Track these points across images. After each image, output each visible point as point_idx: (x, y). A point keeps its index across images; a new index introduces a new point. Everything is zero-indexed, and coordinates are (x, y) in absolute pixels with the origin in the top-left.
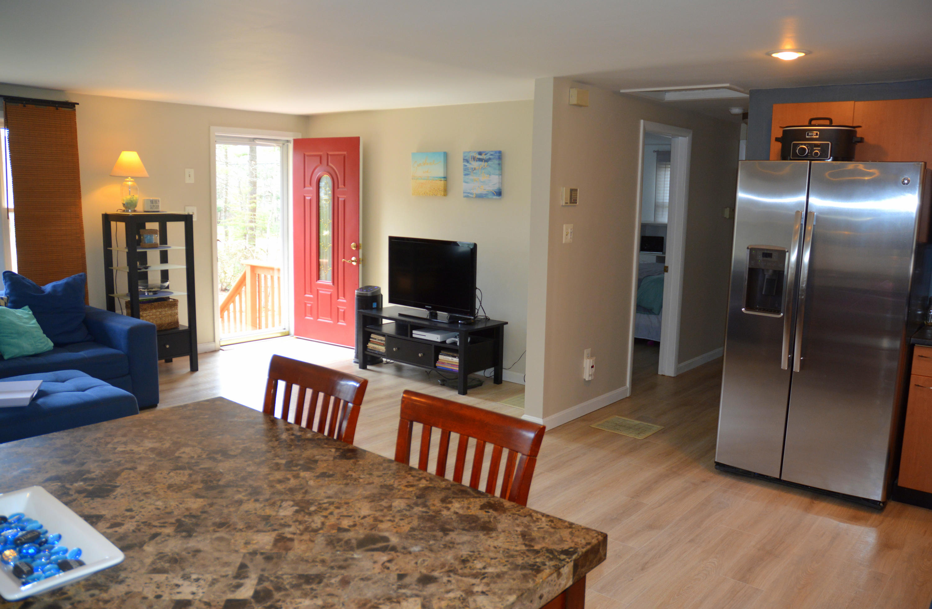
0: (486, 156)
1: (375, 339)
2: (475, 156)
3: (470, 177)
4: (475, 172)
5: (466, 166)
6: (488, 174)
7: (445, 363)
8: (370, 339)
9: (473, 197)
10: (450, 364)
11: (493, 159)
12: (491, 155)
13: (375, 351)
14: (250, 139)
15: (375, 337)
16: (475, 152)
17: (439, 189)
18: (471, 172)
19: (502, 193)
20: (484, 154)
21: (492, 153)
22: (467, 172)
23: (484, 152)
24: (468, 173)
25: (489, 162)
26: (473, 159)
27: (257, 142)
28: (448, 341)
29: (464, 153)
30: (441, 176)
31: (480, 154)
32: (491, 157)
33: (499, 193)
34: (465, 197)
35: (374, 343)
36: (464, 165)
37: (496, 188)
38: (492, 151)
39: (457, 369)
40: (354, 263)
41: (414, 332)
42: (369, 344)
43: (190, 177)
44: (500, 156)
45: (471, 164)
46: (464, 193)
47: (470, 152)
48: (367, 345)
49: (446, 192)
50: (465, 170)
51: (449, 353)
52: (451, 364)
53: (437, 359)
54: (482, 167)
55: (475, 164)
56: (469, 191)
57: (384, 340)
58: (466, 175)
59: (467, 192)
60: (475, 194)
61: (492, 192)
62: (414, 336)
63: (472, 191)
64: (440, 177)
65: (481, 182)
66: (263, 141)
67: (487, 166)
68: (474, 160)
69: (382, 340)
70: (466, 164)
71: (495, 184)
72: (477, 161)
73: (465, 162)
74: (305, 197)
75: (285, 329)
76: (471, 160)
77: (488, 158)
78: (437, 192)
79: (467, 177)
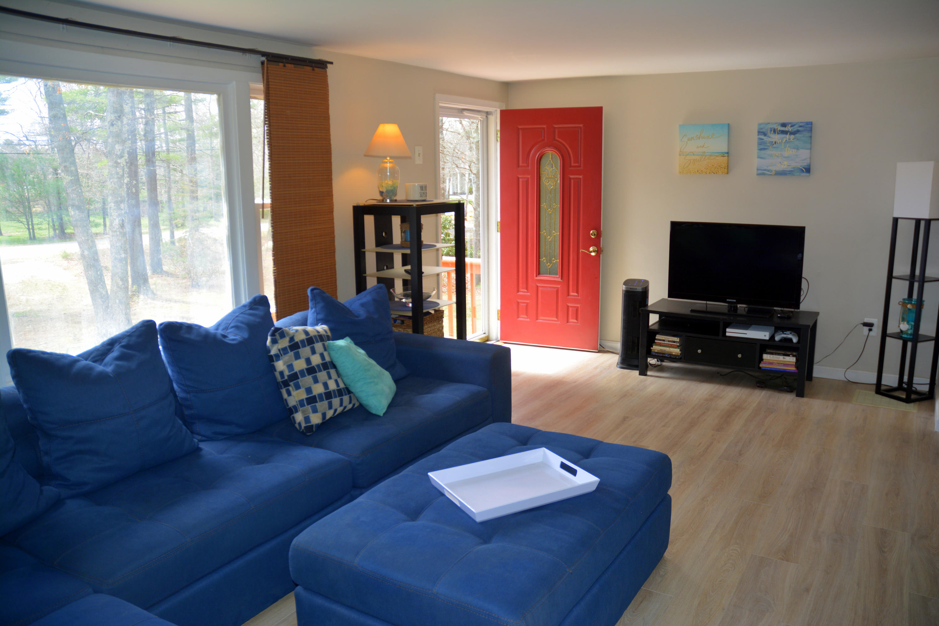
0: (792, 128)
1: (664, 341)
2: (776, 128)
3: (768, 152)
4: (775, 146)
5: (763, 139)
6: (794, 148)
7: (775, 363)
8: (656, 341)
9: (771, 175)
10: (781, 364)
11: (802, 131)
12: (801, 126)
13: (664, 354)
14: (458, 109)
15: (664, 339)
16: (776, 123)
17: (720, 166)
18: (769, 146)
19: (811, 170)
20: (790, 125)
21: (801, 124)
22: (762, 146)
23: (790, 123)
24: (766, 147)
25: (797, 135)
26: (772, 132)
27: (466, 113)
28: (777, 338)
29: (760, 124)
30: (724, 151)
31: (784, 125)
32: (800, 129)
33: (808, 170)
34: (758, 174)
35: (660, 345)
36: (759, 138)
37: (805, 164)
38: (801, 123)
39: (793, 369)
40: (593, 254)
41: (728, 330)
42: (654, 346)
43: (419, 156)
44: (809, 127)
45: (770, 137)
46: (757, 170)
47: (769, 123)
48: (651, 348)
49: (728, 169)
50: (760, 144)
51: (778, 352)
52: (784, 364)
53: (761, 359)
54: (786, 141)
55: (776, 138)
56: (765, 168)
57: (678, 340)
58: (761, 149)
59: (763, 169)
60: (775, 171)
61: (799, 168)
62: (727, 334)
63: (769, 168)
64: (722, 153)
65: (785, 157)
66: (471, 112)
67: (794, 139)
68: (775, 133)
69: (674, 342)
70: (762, 137)
71: (804, 160)
72: (778, 133)
73: (761, 135)
74: (518, 178)
75: (485, 334)
76: (770, 133)
77: (795, 130)
78: (716, 169)
79: (763, 152)
